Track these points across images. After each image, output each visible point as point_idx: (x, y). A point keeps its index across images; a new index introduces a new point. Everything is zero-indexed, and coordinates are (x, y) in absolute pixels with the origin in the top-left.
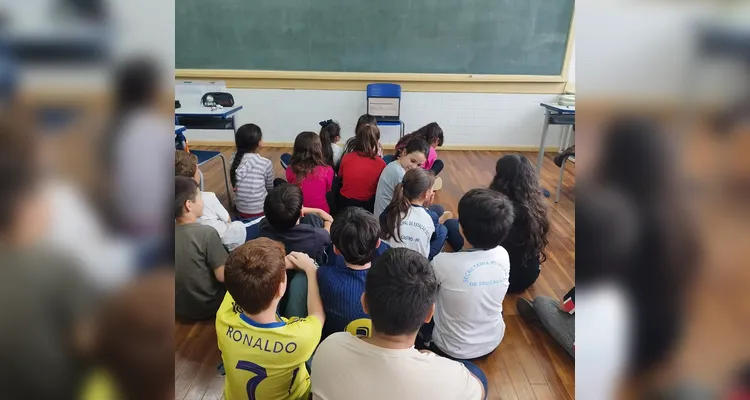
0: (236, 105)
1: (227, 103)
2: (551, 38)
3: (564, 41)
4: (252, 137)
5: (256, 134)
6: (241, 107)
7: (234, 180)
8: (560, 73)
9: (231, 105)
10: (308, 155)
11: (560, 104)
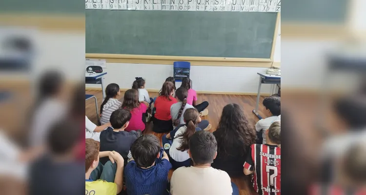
0: (103, 72)
1: (99, 71)
2: (265, 40)
3: (271, 42)
4: (113, 90)
5: (115, 88)
6: (106, 73)
7: (101, 111)
8: (269, 57)
9: (101, 72)
10: (131, 102)
11: (267, 73)
